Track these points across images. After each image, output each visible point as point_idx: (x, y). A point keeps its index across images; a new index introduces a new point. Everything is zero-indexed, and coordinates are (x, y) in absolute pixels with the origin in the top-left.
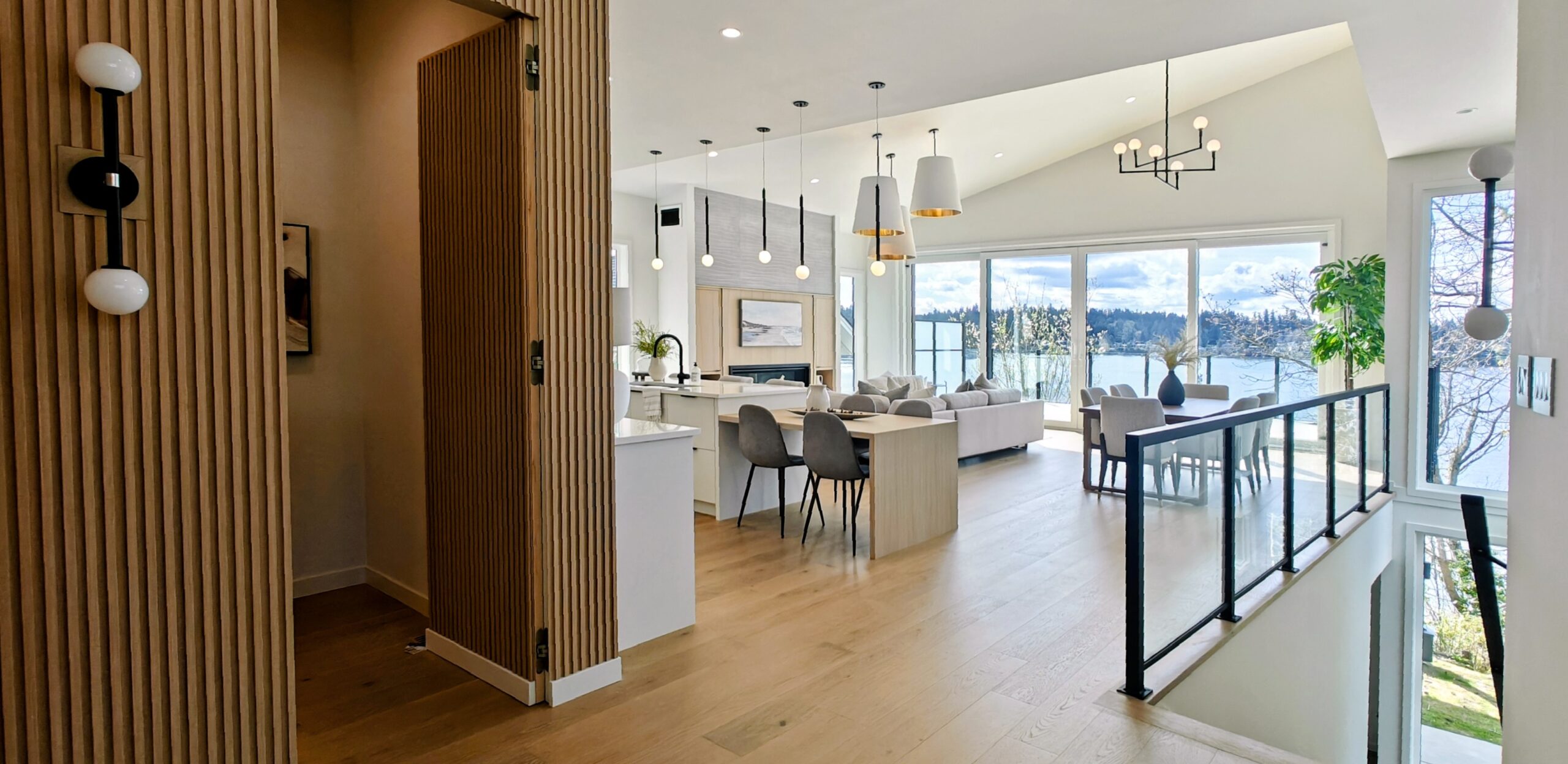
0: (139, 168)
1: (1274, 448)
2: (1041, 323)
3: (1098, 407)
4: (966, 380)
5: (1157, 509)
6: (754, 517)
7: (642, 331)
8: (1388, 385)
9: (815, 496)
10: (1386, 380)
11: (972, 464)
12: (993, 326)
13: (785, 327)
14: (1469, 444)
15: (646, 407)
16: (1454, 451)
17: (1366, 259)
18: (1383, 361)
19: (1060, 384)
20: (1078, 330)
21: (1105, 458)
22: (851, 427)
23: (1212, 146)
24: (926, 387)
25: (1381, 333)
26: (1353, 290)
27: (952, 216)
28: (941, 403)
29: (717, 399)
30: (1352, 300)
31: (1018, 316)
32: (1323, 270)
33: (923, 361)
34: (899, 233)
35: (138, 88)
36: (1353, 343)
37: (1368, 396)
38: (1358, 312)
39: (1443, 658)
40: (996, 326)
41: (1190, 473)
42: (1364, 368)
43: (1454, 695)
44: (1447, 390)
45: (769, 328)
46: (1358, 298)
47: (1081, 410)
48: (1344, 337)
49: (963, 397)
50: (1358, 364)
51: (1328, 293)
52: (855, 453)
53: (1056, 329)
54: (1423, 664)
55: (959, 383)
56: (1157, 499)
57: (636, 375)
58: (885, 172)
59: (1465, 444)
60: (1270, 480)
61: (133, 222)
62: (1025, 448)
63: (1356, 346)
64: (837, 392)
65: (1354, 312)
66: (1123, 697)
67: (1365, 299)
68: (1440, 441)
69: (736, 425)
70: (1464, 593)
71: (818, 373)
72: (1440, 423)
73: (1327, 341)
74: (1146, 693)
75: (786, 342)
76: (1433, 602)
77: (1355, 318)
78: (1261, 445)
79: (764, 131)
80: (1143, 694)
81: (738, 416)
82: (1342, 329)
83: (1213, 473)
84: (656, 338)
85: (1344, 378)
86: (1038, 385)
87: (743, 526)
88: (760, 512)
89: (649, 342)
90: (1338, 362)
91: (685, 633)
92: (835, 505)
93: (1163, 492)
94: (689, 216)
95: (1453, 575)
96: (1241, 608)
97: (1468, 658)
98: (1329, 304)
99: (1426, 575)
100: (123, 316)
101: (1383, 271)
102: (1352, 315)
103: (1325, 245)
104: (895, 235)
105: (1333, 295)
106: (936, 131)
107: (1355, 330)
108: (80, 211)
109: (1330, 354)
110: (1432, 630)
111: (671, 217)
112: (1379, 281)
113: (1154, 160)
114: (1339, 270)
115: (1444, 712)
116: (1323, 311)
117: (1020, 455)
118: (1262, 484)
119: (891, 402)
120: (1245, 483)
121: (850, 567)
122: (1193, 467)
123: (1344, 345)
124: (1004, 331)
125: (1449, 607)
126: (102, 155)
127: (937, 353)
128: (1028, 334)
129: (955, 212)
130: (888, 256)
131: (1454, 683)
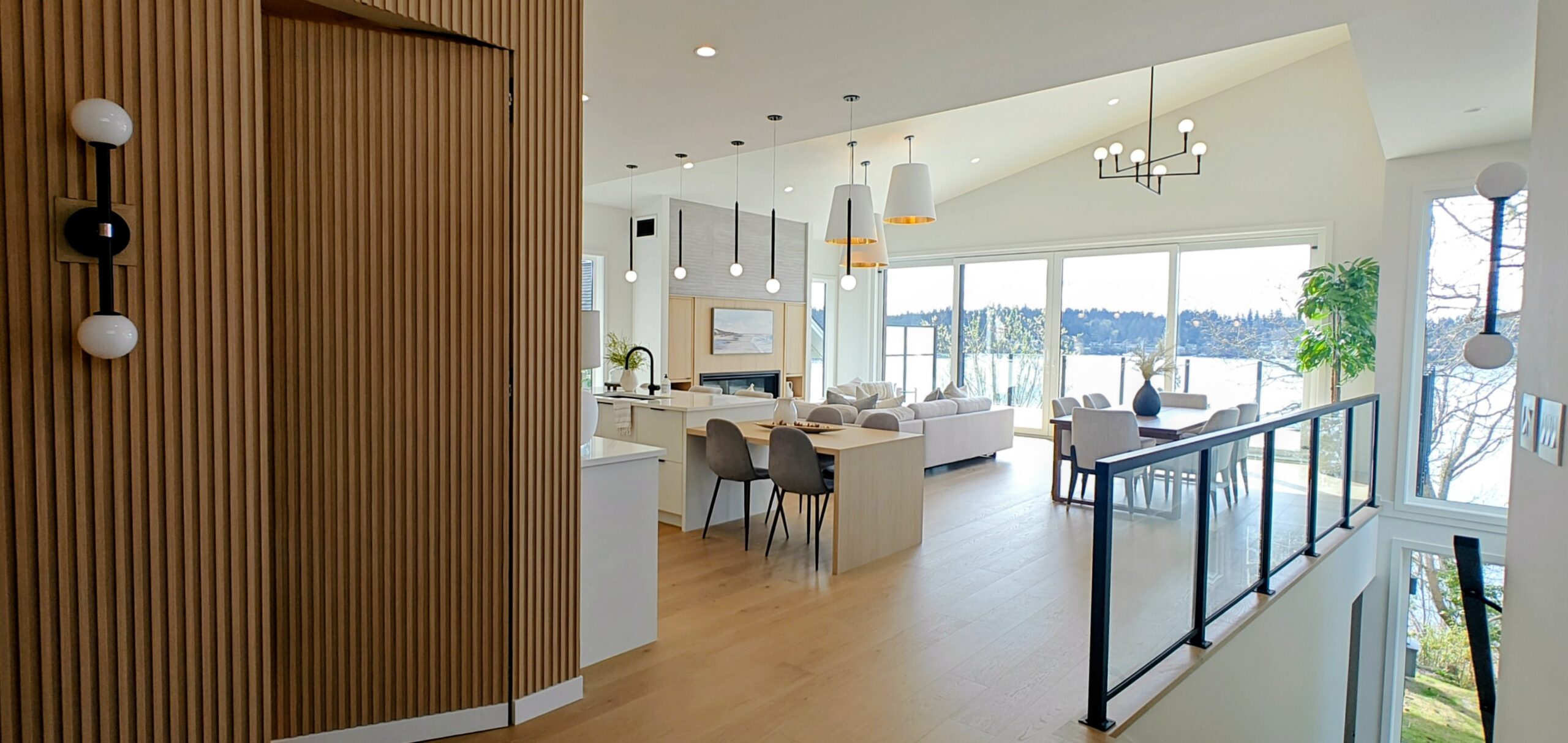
0: (129, 216)
1: (1253, 458)
2: (1014, 326)
3: (1069, 418)
4: (936, 388)
5: (1128, 524)
6: (719, 528)
7: (615, 343)
8: (1378, 396)
9: (780, 508)
10: (1376, 389)
11: (939, 473)
12: (965, 329)
13: (756, 335)
14: (1463, 450)
15: (617, 419)
16: (1447, 457)
17: (1358, 263)
18: (1373, 369)
19: (1033, 387)
20: (1053, 330)
21: (1075, 470)
22: (816, 441)
23: (1199, 149)
24: (895, 396)
25: (1372, 339)
26: (1344, 296)
27: (926, 223)
28: (910, 413)
29: (686, 412)
30: (1341, 307)
31: (991, 319)
32: (1311, 275)
33: (893, 367)
34: (872, 241)
35: (130, 139)
36: (1342, 350)
37: (1355, 409)
38: (1348, 318)
39: (1427, 673)
40: (969, 330)
41: (1163, 483)
42: (1353, 376)
43: (1438, 712)
44: (1441, 394)
45: (741, 336)
46: (1348, 303)
47: (1052, 421)
48: (1332, 344)
49: (931, 405)
50: (1347, 371)
51: (1316, 299)
52: (820, 467)
53: (1030, 332)
54: (1406, 679)
55: (929, 391)
56: (1128, 512)
57: (608, 385)
58: (859, 181)
59: (1459, 450)
60: (1247, 492)
61: (124, 268)
62: (994, 456)
63: (1345, 354)
64: (806, 401)
65: (1343, 318)
66: (1084, 728)
67: (1357, 304)
68: (1432, 446)
69: (704, 438)
70: (1453, 604)
71: (788, 379)
72: (1433, 429)
73: (1314, 348)
74: (1109, 725)
75: (758, 350)
76: (1418, 613)
77: (1344, 323)
78: (1239, 457)
79: (738, 144)
80: (1105, 726)
81: (705, 430)
82: (1330, 335)
83: (1188, 484)
84: (629, 350)
85: (1331, 386)
86: (1010, 390)
87: (709, 538)
88: (726, 523)
89: (621, 353)
90: (1322, 371)
91: (646, 650)
92: (800, 516)
93: (1134, 505)
94: (663, 226)
95: (1440, 585)
96: (1211, 633)
97: (1454, 674)
98: (1317, 310)
99: (1412, 591)
100: (115, 359)
101: (1377, 275)
102: (1342, 321)
103: (1315, 248)
104: (867, 243)
105: (1322, 301)
106: (912, 138)
107: (1344, 336)
108: (76, 260)
109: (1316, 361)
110: (1415, 643)
111: (646, 228)
112: (1372, 285)
113: (1135, 165)
114: (1329, 274)
115: (1426, 730)
116: (1310, 317)
117: (989, 464)
118: (1239, 497)
119: (859, 412)
120: (1220, 494)
121: (812, 581)
122: (1167, 478)
123: (1332, 352)
124: (976, 335)
125: (1435, 620)
126: (95, 205)
127: (908, 357)
128: (1000, 337)
129: (929, 220)
130: (860, 264)
131: (1438, 700)
